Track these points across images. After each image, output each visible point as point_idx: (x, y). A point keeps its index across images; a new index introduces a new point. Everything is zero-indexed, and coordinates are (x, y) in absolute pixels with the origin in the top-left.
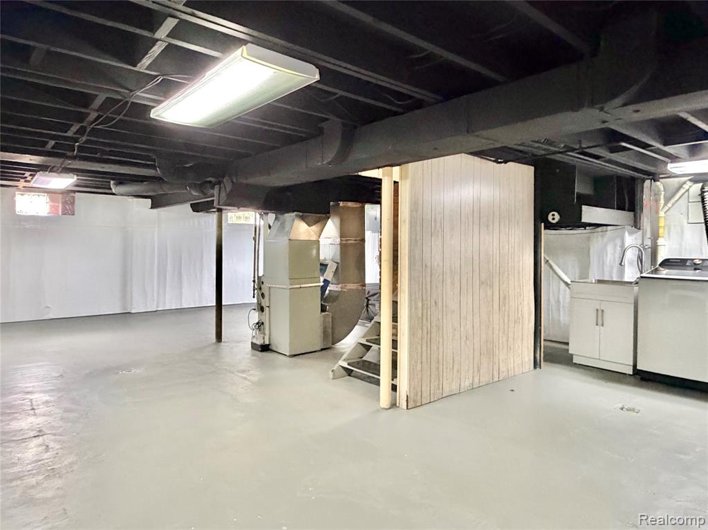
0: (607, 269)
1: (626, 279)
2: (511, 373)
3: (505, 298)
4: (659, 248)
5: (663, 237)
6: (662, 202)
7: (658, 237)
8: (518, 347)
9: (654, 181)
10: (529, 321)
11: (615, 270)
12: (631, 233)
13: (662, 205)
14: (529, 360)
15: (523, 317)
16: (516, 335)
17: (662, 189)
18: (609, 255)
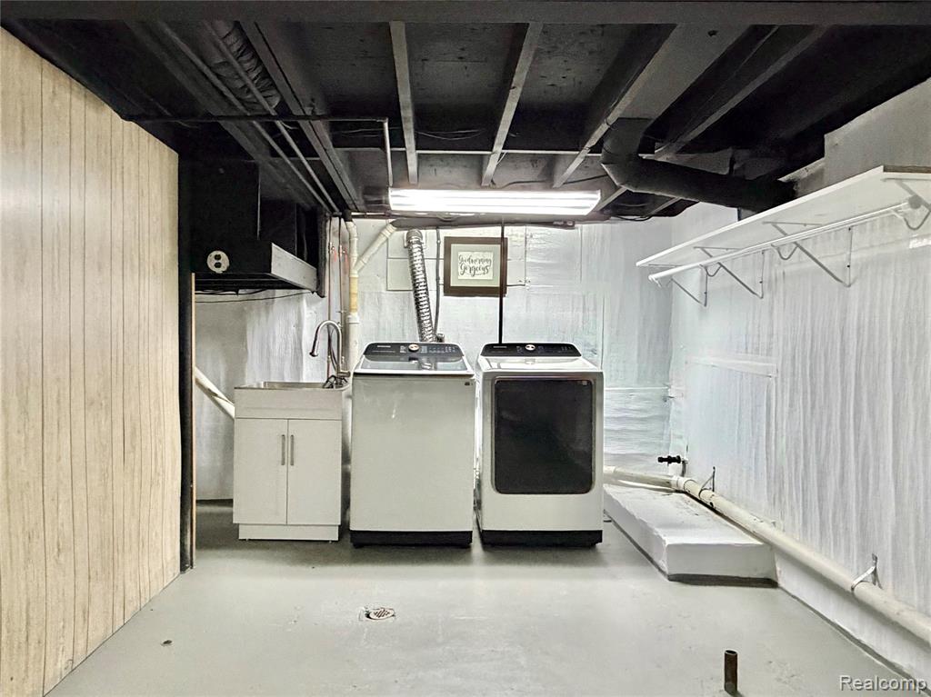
0: (275, 364)
1: (304, 380)
2: (146, 597)
3: (133, 433)
4: (352, 326)
5: (356, 310)
6: (355, 255)
7: (350, 310)
8: (156, 534)
9: (345, 221)
10: (173, 473)
11: (287, 365)
12: (310, 303)
13: (355, 259)
14: (174, 557)
15: (164, 472)
16: (152, 512)
17: (356, 235)
18: (278, 340)
